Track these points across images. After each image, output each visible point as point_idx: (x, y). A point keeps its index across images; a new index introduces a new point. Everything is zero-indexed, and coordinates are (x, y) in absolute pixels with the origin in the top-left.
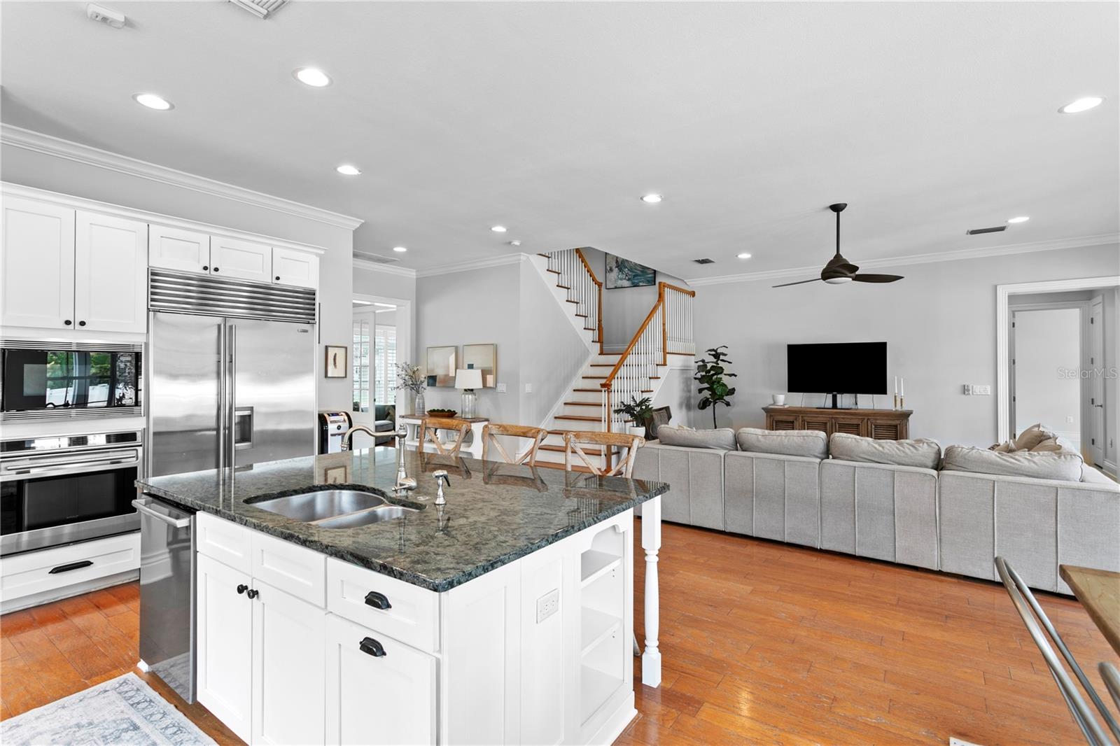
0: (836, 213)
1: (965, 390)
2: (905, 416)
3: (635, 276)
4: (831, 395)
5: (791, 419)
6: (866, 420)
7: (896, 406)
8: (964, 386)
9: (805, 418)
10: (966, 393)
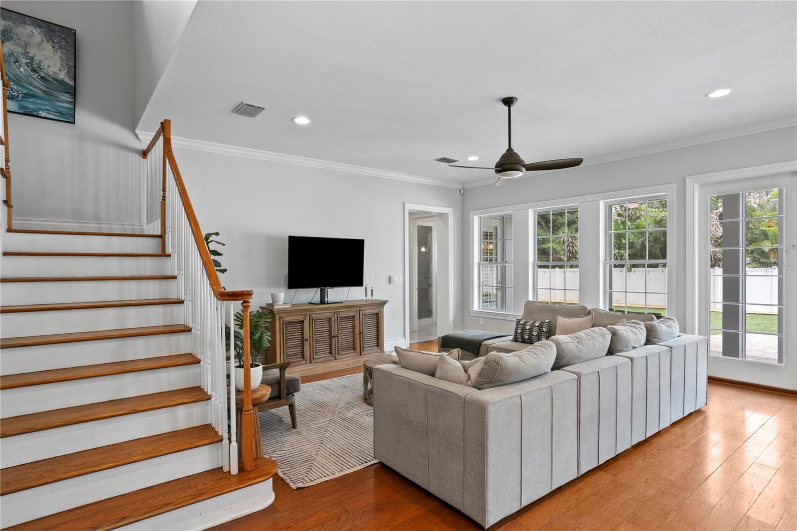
0: (508, 107)
1: (390, 280)
2: (383, 303)
3: (26, 96)
4: (319, 289)
5: (300, 318)
6: (358, 311)
7: (366, 296)
8: (390, 277)
9: (314, 316)
10: (391, 282)
